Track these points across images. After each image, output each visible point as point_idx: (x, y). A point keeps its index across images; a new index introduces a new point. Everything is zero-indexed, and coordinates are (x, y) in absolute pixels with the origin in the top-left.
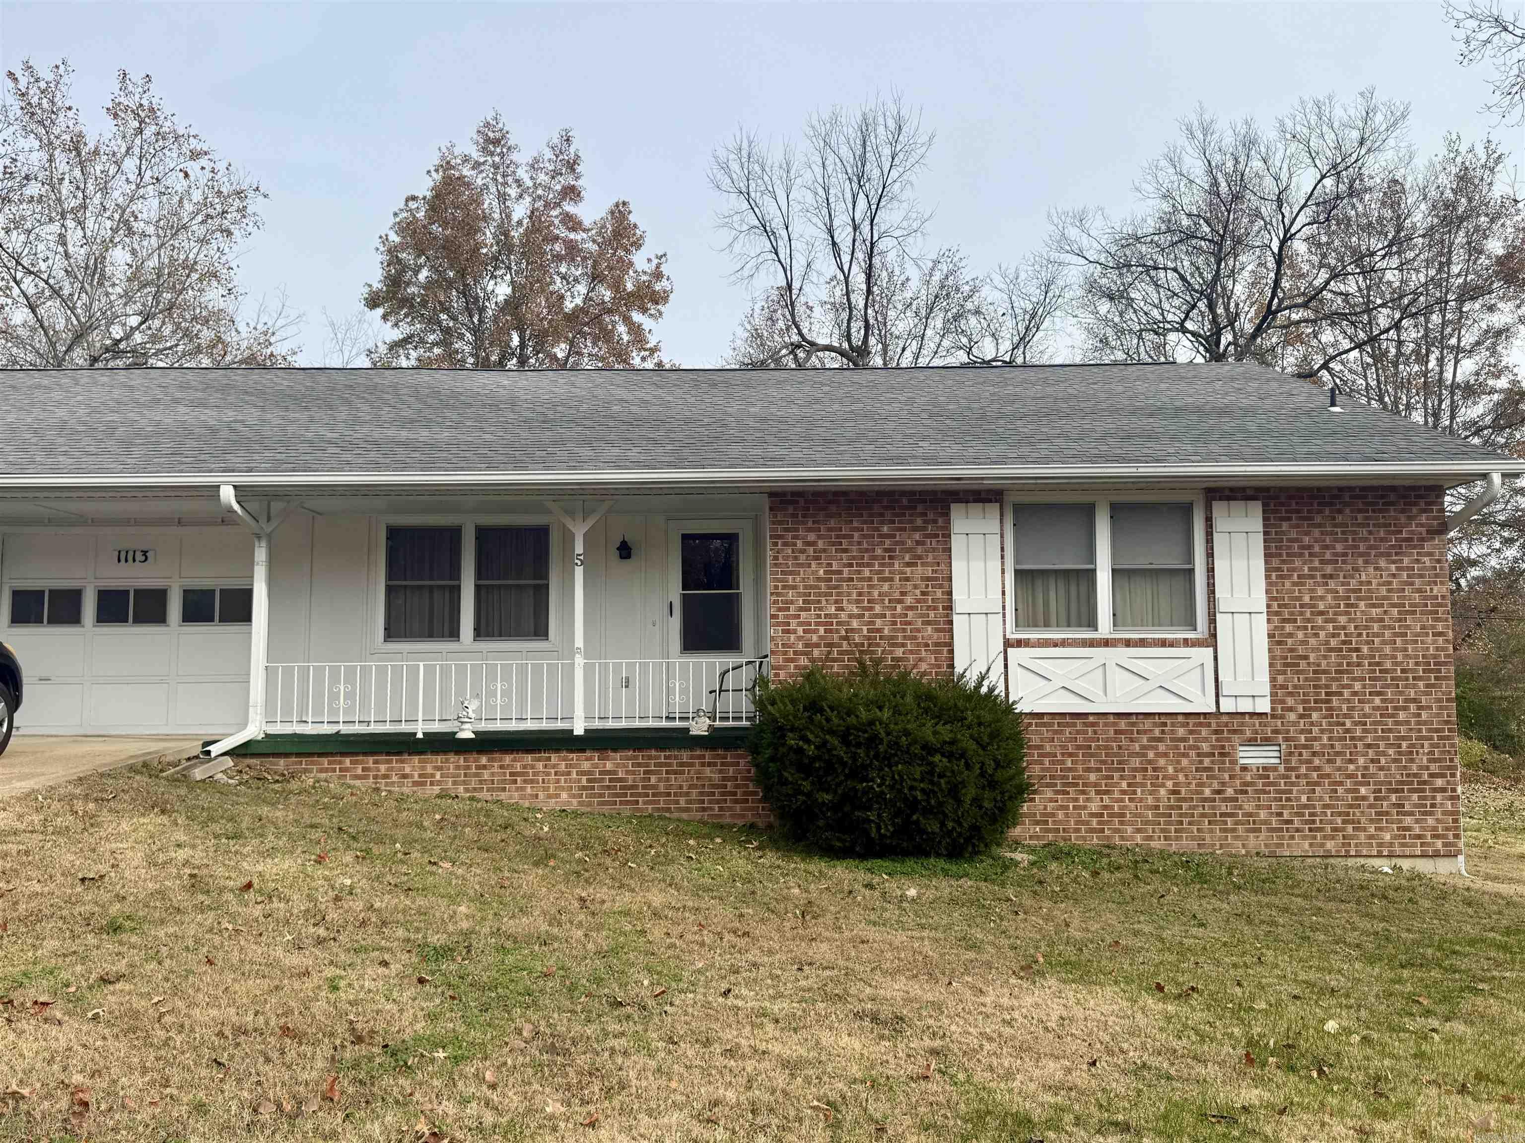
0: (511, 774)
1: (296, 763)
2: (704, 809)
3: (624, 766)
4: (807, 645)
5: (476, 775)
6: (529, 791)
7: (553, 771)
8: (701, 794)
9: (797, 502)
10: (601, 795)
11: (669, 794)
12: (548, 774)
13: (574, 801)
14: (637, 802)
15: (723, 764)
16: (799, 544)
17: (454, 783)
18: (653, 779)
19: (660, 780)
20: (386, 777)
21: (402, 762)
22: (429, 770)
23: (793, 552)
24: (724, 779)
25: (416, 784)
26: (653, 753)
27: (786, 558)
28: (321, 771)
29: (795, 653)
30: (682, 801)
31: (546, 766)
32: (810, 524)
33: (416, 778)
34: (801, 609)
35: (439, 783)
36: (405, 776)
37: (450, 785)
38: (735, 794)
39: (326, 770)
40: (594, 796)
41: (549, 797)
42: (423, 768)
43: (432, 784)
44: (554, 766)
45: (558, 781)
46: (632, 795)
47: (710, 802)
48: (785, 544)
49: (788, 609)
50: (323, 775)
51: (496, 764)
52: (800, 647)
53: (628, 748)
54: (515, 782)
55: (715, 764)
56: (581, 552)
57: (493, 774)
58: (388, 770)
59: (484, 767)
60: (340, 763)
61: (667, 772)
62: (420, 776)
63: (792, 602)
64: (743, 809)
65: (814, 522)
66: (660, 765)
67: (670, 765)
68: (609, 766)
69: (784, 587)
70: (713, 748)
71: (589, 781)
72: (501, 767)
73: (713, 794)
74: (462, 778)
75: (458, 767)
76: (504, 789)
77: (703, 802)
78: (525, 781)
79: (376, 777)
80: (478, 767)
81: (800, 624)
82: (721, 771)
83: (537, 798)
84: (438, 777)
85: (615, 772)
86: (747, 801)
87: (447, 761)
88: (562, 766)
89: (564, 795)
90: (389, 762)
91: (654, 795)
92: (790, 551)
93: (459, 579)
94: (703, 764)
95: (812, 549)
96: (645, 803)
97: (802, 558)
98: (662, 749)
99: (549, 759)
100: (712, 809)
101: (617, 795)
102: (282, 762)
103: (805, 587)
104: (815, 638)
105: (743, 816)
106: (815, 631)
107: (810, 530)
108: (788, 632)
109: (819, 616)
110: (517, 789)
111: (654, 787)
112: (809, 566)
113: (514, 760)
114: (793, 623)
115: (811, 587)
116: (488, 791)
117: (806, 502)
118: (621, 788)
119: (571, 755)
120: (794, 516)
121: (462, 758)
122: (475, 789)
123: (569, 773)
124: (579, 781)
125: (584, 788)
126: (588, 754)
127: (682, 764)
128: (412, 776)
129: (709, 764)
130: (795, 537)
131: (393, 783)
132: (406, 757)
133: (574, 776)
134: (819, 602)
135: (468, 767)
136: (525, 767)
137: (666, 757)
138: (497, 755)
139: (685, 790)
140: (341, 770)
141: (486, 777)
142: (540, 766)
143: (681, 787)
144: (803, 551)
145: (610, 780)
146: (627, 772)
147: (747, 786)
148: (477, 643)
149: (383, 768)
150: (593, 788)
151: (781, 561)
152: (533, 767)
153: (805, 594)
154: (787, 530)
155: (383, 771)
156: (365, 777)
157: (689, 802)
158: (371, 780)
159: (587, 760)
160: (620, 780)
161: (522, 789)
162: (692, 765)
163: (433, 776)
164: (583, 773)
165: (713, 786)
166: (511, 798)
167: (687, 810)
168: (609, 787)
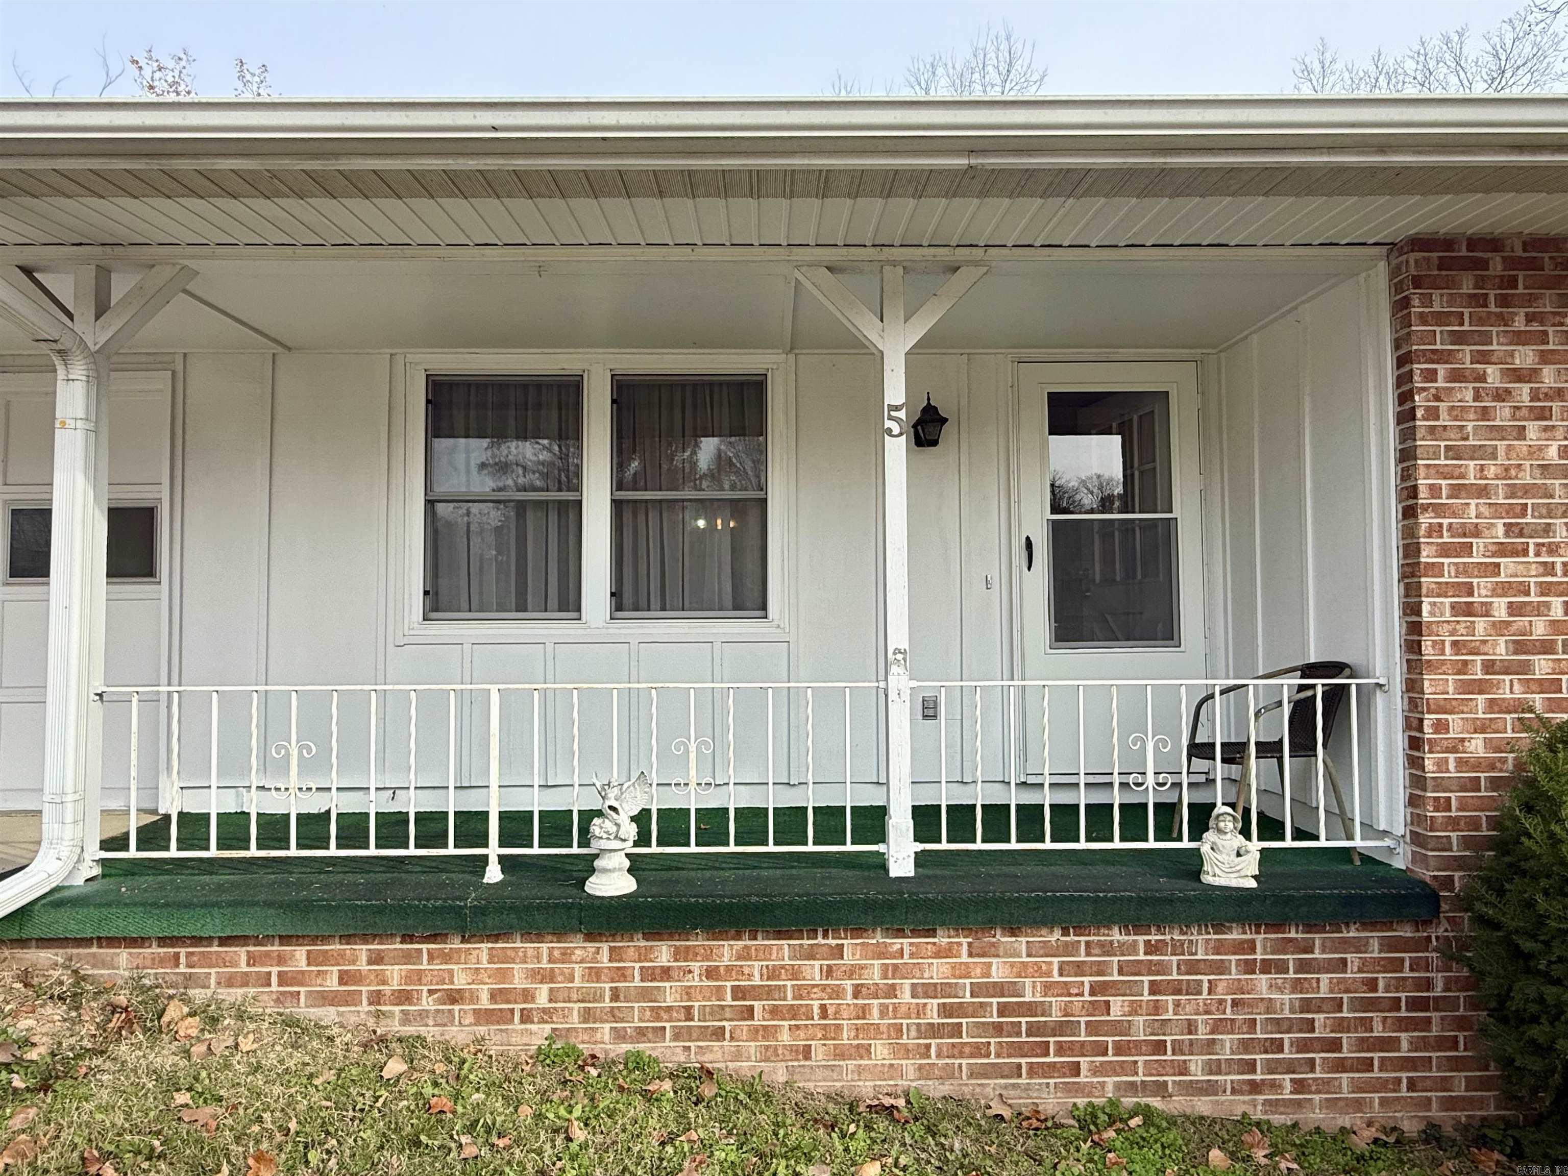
0: (738, 993)
1: (162, 961)
2: (1255, 1087)
3: (1039, 971)
4: (1520, 647)
5: (644, 994)
6: (785, 1037)
7: (848, 984)
8: (1246, 1046)
9: (1483, 265)
10: (980, 1051)
11: (1159, 1047)
12: (837, 993)
13: (909, 1065)
14: (1076, 1069)
15: (1303, 967)
16: (1493, 373)
17: (587, 1015)
18: (1118, 1006)
19: (1134, 1010)
20: (403, 997)
21: (447, 958)
22: (519, 982)
23: (1477, 398)
24: (1306, 1006)
25: (483, 1016)
26: (1116, 936)
27: (1458, 412)
28: (230, 982)
29: (1489, 667)
30: (1196, 1063)
31: (829, 972)
32: (1519, 324)
33: (485, 1002)
34: (1502, 550)
35: (547, 1015)
36: (454, 997)
37: (575, 1020)
38: (1334, 1045)
39: (245, 980)
40: (958, 1051)
41: (840, 1054)
42: (504, 975)
43: (526, 1017)
44: (851, 973)
45: (863, 1012)
46: (1061, 1049)
47: (1271, 1067)
48: (1456, 376)
49: (1468, 549)
50: (234, 994)
51: (695, 966)
52: (1501, 650)
53: (1049, 923)
54: (749, 1013)
55: (1282, 967)
56: (900, 399)
57: (688, 992)
58: (408, 978)
59: (666, 974)
60: (281, 960)
61: (1155, 988)
62: (494, 996)
63: (1476, 532)
64: (1358, 1087)
65: (1530, 319)
66: (1137, 968)
67: (1162, 968)
68: (999, 971)
69: (1456, 492)
70: (1277, 925)
71: (945, 1010)
72: (711, 973)
73: (1278, 1046)
74: (607, 1003)
75: (595, 974)
76: (719, 1034)
77: (1251, 1067)
78: (775, 1012)
79: (376, 998)
80: (648, 974)
81: (1503, 589)
82: (1297, 986)
83: (807, 1057)
84: (542, 999)
85: (1014, 989)
86: (1368, 1065)
87: (566, 956)
88: (874, 976)
89: (881, 1050)
90: (408, 958)
91: (1119, 1049)
92: (1469, 395)
93: (578, 488)
94: (1249, 967)
95: (1526, 388)
96: (1096, 1071)
97: (1502, 415)
98: (1140, 927)
99: (839, 951)
100: (1275, 1086)
101: (1019, 1050)
102: (123, 956)
103: (1512, 491)
104: (1540, 629)
105: (1358, 1105)
106: (1540, 609)
107: (1520, 338)
108: (1468, 610)
109: (1549, 569)
110: (755, 1032)
111: (1118, 1028)
112: (1521, 432)
113: (746, 955)
114: (1482, 585)
115: (1527, 490)
116: (676, 1037)
117: (1511, 263)
118: (1032, 1030)
119: (897, 943)
120: (1480, 301)
121: (605, 947)
122: (641, 1033)
123: (892, 992)
124: (920, 1011)
125: (934, 1031)
126: (942, 939)
127: (1193, 967)
128: (474, 997)
129: (1267, 966)
130: (1483, 358)
131: (423, 1015)
132: (455, 944)
133: (906, 997)
134: (1547, 530)
135: (622, 974)
136: (773, 974)
137: (1151, 949)
138: (698, 942)
139: (1202, 1034)
140: (283, 979)
141: (669, 1001)
142: (813, 970)
143: (1191, 1027)
144: (1501, 395)
145: (1003, 1010)
146: (1048, 988)
147: (1367, 1024)
148: (618, 624)
149: (395, 973)
150: (956, 1030)
151: (1445, 420)
152: (795, 974)
153: (1510, 510)
154: (1459, 338)
155: (395, 984)
156: (350, 999)
157: (1214, 1068)
158: (365, 1007)
159: (939, 954)
160: (1030, 1009)
161: (768, 1032)
162: (1220, 968)
163: (528, 995)
164: (931, 991)
165: (1278, 1025)
166: (738, 1056)
167: (1210, 1089)
168: (998, 1029)
